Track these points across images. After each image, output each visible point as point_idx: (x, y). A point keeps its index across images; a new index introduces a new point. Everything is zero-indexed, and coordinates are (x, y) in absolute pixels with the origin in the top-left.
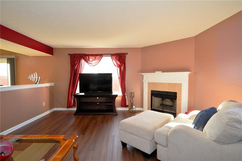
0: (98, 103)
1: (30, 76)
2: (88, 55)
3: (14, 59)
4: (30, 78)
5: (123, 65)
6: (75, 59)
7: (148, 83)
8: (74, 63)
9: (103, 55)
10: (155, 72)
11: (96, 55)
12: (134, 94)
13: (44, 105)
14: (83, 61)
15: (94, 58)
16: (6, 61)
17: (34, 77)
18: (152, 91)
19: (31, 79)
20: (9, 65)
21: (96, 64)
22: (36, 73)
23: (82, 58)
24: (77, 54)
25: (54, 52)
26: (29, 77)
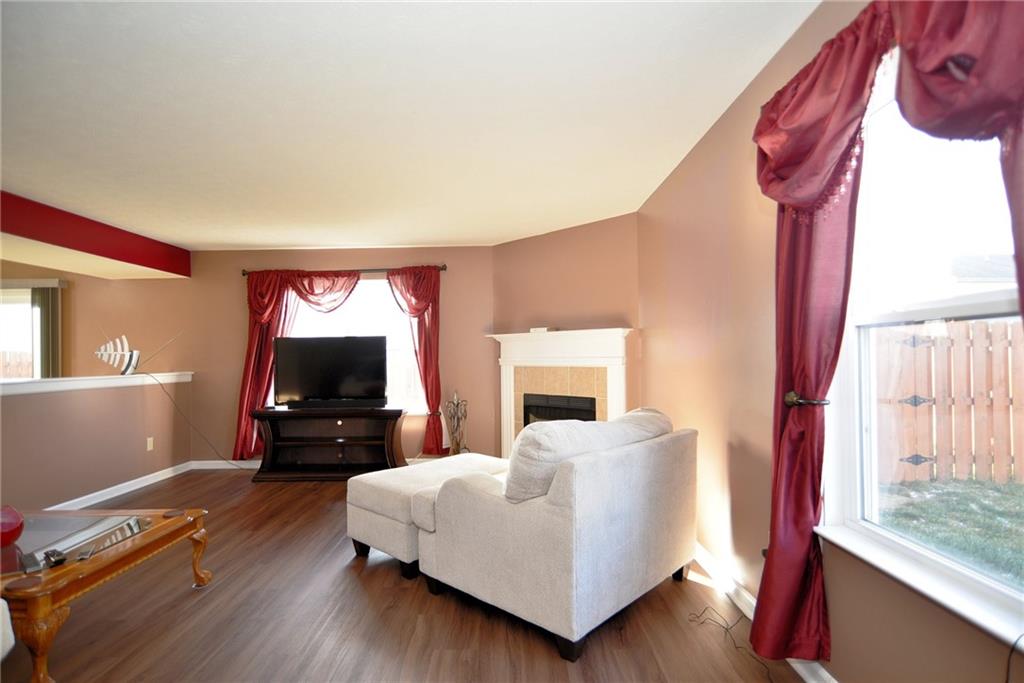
0: (341, 440)
1: (103, 348)
2: (310, 275)
3: (54, 290)
4: (102, 355)
5: (430, 308)
6: (264, 288)
7: (516, 368)
8: (258, 304)
9: (362, 275)
10: (529, 331)
11: (337, 274)
12: (468, 406)
13: (150, 447)
14: (291, 297)
15: (328, 283)
16: (29, 297)
17: (118, 351)
18: (527, 397)
19: (105, 359)
20: (37, 310)
21: (335, 304)
22: (124, 337)
23: (287, 287)
24: (270, 271)
25: (195, 267)
26: (100, 350)
